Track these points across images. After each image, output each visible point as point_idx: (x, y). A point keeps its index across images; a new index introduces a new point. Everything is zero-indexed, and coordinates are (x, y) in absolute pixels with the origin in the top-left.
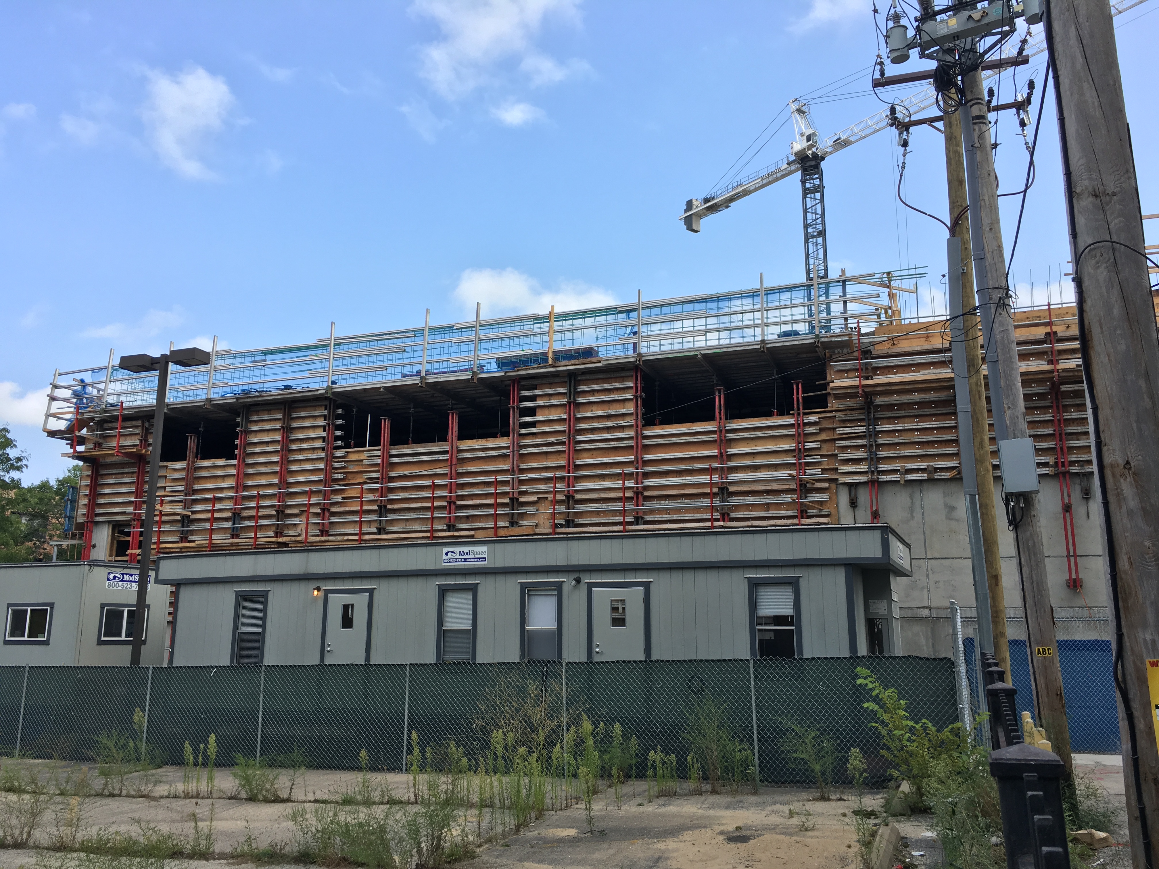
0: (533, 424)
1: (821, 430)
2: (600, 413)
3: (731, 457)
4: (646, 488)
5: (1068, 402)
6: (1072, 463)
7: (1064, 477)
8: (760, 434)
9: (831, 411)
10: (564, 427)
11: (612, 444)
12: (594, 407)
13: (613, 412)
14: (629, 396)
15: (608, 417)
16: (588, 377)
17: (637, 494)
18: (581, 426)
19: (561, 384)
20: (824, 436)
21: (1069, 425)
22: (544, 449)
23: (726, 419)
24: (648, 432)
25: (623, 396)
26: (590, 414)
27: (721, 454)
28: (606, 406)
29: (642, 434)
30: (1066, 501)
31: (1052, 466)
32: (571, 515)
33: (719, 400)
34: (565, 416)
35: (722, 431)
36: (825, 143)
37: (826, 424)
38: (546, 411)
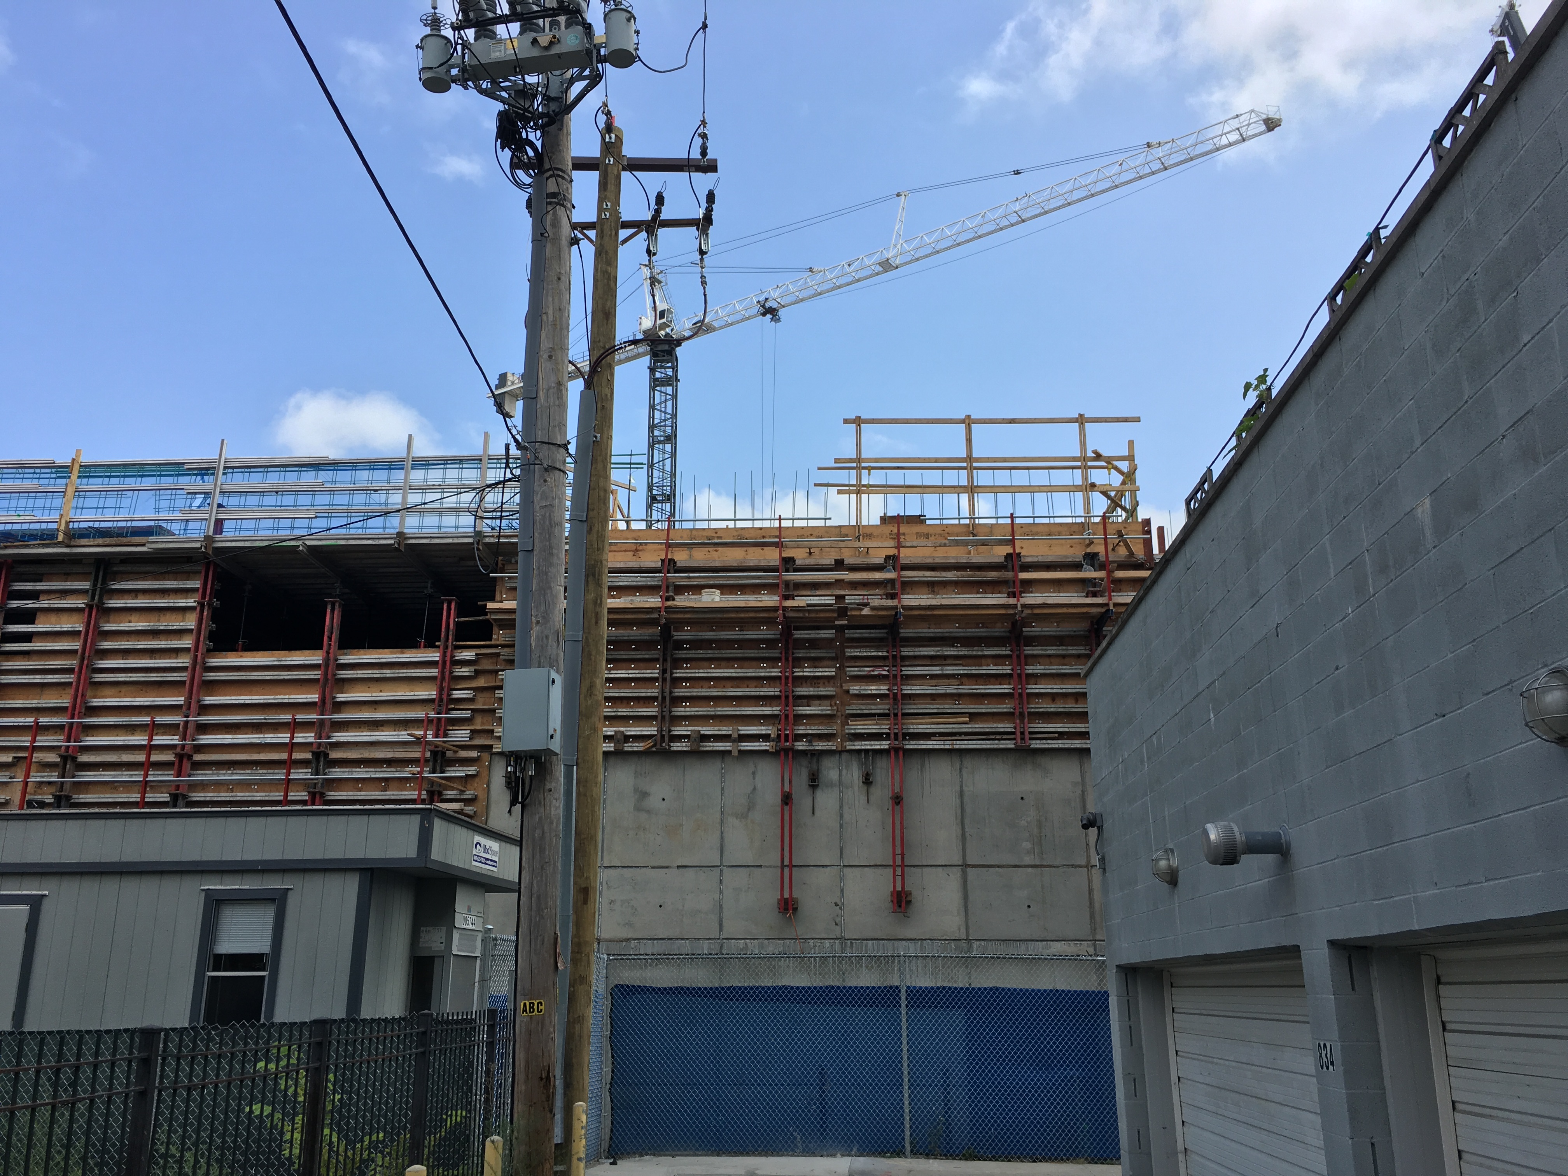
0: (27, 637)
1: (478, 673)
2: (142, 625)
3: (340, 706)
4: (200, 748)
5: (801, 653)
6: (798, 737)
7: (787, 754)
8: (388, 673)
9: (496, 646)
10: (76, 645)
11: (154, 677)
12: (134, 617)
13: (162, 625)
14: (191, 602)
15: (155, 633)
16: (128, 568)
17: (180, 757)
18: (107, 645)
19: (82, 576)
20: (481, 682)
21: (801, 686)
22: (38, 679)
23: (340, 648)
24: (216, 661)
25: (182, 602)
26: (123, 627)
27: (323, 700)
28: (154, 616)
29: (204, 663)
30: (787, 789)
31: (773, 741)
32: (67, 787)
33: (332, 619)
34: (80, 627)
35: (330, 666)
36: (682, 325)
37: (486, 665)
38: (53, 618)
